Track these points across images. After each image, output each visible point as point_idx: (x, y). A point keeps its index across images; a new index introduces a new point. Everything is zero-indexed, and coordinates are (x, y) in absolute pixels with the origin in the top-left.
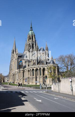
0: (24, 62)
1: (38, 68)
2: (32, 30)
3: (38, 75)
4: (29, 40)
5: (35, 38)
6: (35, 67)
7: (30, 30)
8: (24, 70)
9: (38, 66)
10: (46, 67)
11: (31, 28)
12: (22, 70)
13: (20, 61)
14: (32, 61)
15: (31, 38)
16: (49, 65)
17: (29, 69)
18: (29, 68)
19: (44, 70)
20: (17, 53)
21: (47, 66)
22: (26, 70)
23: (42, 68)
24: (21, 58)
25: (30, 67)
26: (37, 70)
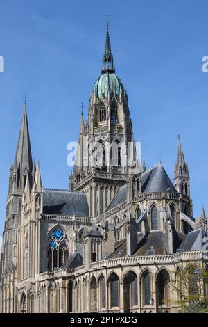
0: (70, 233)
1: (137, 270)
2: (112, 71)
3: (137, 304)
4: (96, 124)
5: (126, 111)
6: (120, 266)
7: (104, 72)
8: (70, 275)
9: (135, 263)
10: (172, 263)
11: (109, 59)
12: (64, 278)
13: (54, 230)
14: (111, 234)
15: (108, 110)
16: (184, 258)
17: (96, 275)
18: (96, 270)
19: (163, 277)
20: (39, 190)
21: (175, 259)
22: (80, 275)
23: (154, 270)
24: (57, 217)
25: (101, 266)
26: (130, 277)
